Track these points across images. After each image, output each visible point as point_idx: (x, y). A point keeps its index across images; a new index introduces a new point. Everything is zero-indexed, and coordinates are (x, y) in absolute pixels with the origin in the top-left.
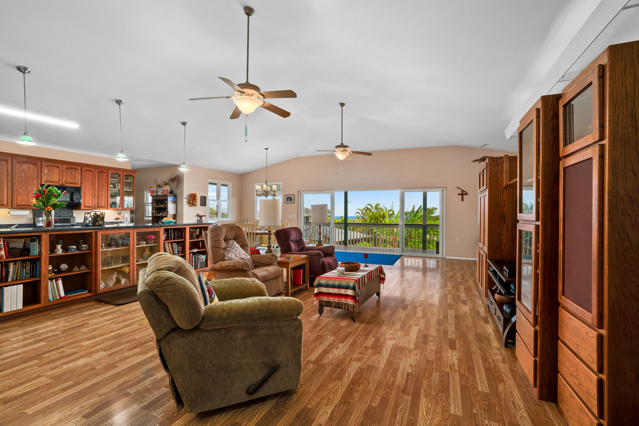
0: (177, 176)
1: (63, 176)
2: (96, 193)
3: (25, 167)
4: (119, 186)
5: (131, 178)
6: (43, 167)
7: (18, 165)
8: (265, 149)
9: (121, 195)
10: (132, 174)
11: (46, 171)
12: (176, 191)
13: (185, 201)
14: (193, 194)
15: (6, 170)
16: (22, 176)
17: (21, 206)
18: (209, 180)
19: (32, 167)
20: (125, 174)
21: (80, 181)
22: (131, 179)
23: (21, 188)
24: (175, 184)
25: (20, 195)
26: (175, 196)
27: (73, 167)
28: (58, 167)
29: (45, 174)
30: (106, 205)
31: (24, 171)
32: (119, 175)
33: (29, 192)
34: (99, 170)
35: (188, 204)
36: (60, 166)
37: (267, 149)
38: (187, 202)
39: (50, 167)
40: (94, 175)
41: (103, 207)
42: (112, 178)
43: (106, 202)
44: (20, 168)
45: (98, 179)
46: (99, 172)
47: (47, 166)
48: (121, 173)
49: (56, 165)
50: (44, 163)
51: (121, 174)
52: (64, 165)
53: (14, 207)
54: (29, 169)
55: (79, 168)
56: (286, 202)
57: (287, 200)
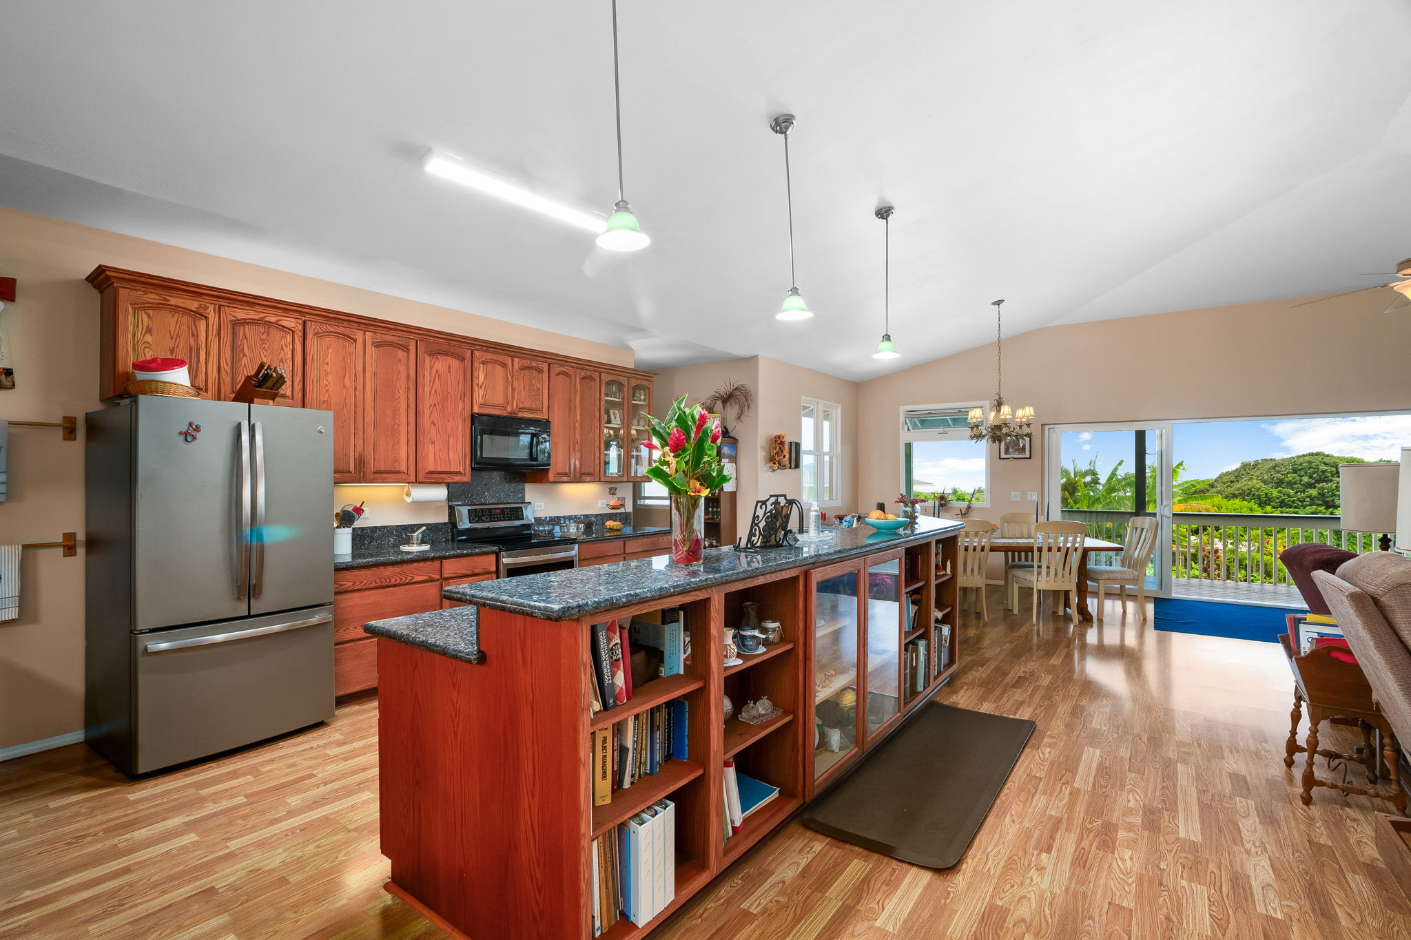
0: (737, 389)
1: (513, 390)
2: (578, 437)
3: (441, 364)
4: (618, 416)
5: (640, 395)
6: (476, 363)
7: (428, 359)
8: (994, 303)
9: (625, 441)
10: (646, 383)
11: (482, 377)
12: (737, 430)
13: (761, 455)
14: (779, 437)
15: (403, 374)
16: (436, 391)
17: (434, 476)
18: (803, 397)
19: (455, 363)
20: (633, 382)
21: (546, 404)
22: (643, 397)
23: (435, 425)
24: (732, 411)
25: (433, 443)
26: (734, 442)
27: (534, 364)
28: (504, 365)
29: (480, 383)
30: (597, 469)
31: (439, 376)
32: (620, 385)
33: (449, 436)
34: (583, 374)
35: (766, 463)
36: (508, 360)
37: (998, 303)
38: (765, 457)
39: (489, 365)
40: (572, 388)
41: (590, 474)
42: (607, 395)
43: (598, 461)
44: (431, 368)
45: (581, 398)
46: (583, 378)
47: (483, 363)
48: (624, 380)
49: (500, 358)
50: (477, 353)
51: (626, 384)
52: (516, 360)
53: (421, 478)
54: (449, 371)
55: (545, 367)
56: (1003, 456)
57: (1007, 451)
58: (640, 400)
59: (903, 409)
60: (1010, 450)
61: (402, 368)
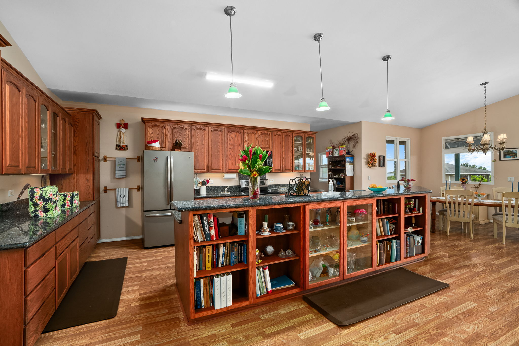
0: (353, 135)
1: (259, 141)
2: (284, 156)
3: (233, 135)
4: (301, 149)
5: (311, 140)
6: (245, 134)
7: (228, 134)
8: (481, 85)
9: (303, 157)
10: (312, 136)
11: (247, 138)
12: (354, 151)
13: (364, 161)
14: (372, 154)
15: (220, 140)
16: (231, 144)
17: (231, 170)
18: (386, 137)
19: (237, 134)
20: (307, 136)
21: (271, 146)
22: (312, 141)
23: (231, 154)
24: (351, 144)
25: (230, 160)
26: (352, 156)
27: (266, 132)
28: (255, 134)
29: (246, 140)
30: (292, 168)
31: (232, 139)
32: (302, 137)
33: (236, 158)
34: (285, 134)
35: (366, 165)
36: (256, 132)
37: (484, 84)
38: (366, 162)
39: (250, 134)
40: (281, 139)
41: (289, 170)
42: (295, 141)
43: (292, 165)
44: (230, 136)
45: (285, 143)
46: (286, 136)
47: (247, 133)
48: (303, 136)
49: (254, 131)
50: (245, 131)
51: (303, 137)
52: (259, 131)
53: (226, 171)
54: (236, 137)
55: (270, 133)
56: (502, 158)
57: (505, 156)
58: (311, 142)
59: (443, 139)
60: (507, 156)
61: (220, 137)
